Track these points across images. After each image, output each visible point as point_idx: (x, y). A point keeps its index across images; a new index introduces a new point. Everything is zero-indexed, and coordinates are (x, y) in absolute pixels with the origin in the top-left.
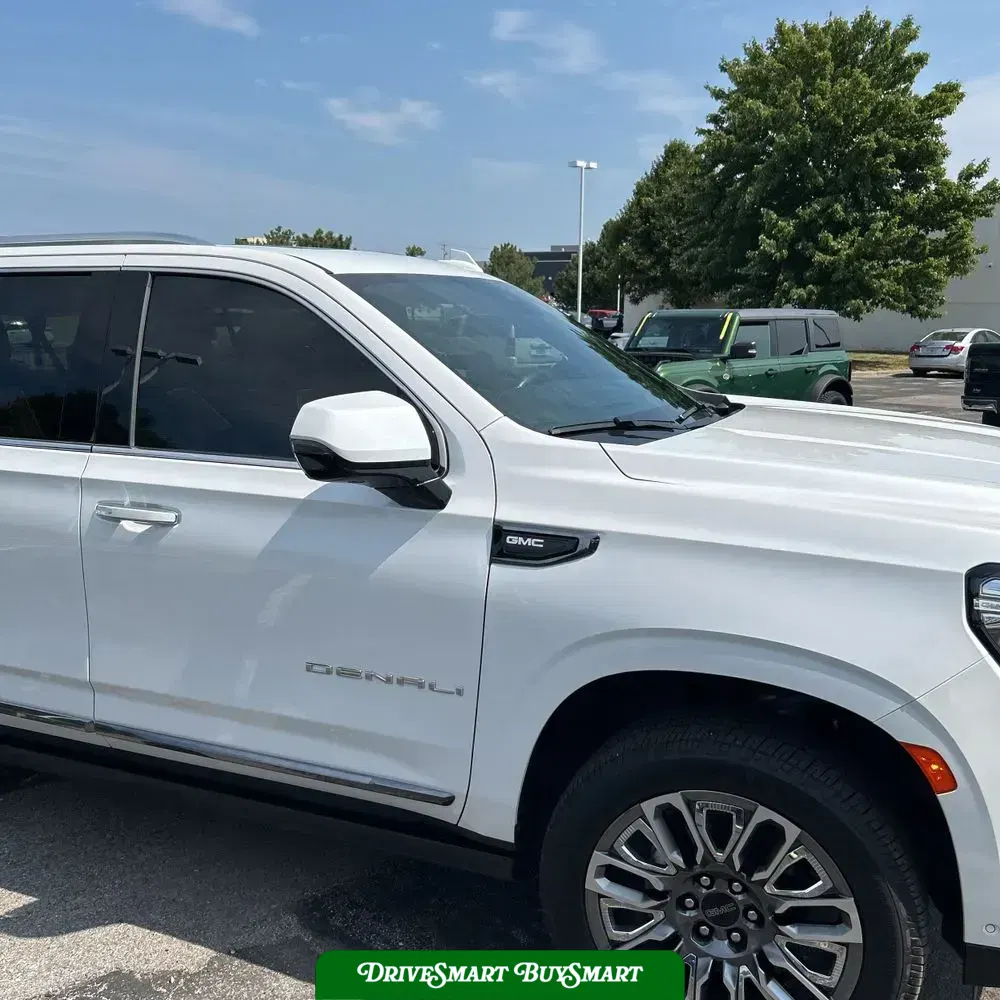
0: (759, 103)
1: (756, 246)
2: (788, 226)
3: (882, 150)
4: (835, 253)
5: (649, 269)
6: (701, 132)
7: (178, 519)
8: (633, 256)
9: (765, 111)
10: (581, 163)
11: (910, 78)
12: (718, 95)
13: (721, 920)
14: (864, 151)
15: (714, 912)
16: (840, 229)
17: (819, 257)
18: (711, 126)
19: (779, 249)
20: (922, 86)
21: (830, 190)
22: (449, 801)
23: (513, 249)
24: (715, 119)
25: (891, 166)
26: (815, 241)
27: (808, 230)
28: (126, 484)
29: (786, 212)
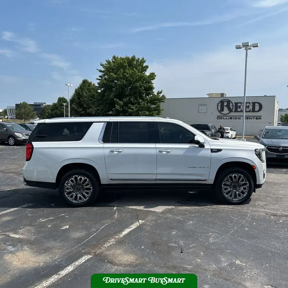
0: (113, 74)
1: (115, 107)
2: (121, 103)
3: (141, 87)
4: (133, 109)
5: (81, 111)
6: (98, 79)
7: (171, 151)
8: (76, 108)
9: (115, 76)
10: (69, 85)
11: (145, 70)
12: (101, 71)
13: (235, 188)
14: (137, 86)
15: (234, 187)
16: (133, 104)
17: (130, 110)
18: (100, 78)
19: (120, 108)
20: (147, 73)
21: (130, 95)
22: (205, 180)
23: (26, 104)
24: (101, 77)
25: (143, 90)
26: (128, 107)
27: (126, 104)
28: (163, 148)
29: (121, 99)
